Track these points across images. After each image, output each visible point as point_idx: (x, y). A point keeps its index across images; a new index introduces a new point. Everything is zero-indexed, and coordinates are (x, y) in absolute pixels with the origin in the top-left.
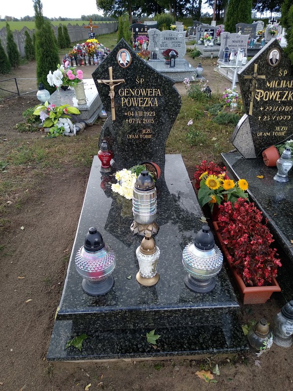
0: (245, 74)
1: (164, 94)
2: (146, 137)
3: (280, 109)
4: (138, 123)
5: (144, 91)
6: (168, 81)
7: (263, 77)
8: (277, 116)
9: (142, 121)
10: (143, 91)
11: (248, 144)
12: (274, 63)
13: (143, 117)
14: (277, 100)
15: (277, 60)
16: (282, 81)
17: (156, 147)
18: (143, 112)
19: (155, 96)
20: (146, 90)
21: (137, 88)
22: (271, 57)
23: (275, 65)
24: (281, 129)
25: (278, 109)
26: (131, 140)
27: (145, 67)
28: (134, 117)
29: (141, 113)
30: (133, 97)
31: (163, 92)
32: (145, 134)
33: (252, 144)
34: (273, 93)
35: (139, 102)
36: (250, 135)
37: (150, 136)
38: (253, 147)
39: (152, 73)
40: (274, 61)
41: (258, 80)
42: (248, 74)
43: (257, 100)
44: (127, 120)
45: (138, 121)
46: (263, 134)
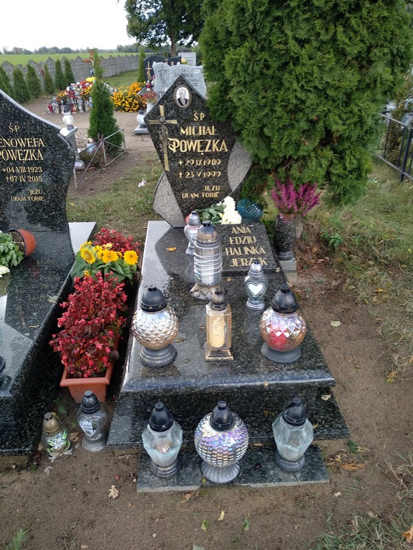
0: (150, 119)
1: (48, 144)
2: (36, 199)
3: (204, 162)
4: (23, 182)
5: (22, 142)
6: (49, 129)
7: (174, 122)
8: (203, 172)
9: (27, 179)
10: (20, 141)
11: (173, 208)
12: (184, 104)
13: (27, 174)
14: (199, 151)
15: (186, 100)
16: (200, 127)
17: (52, 212)
18: (26, 167)
19: (37, 147)
20: (24, 140)
21: (12, 137)
22: (178, 96)
23: (185, 106)
24: (211, 188)
25: (202, 162)
26: (17, 203)
27: (17, 111)
28: (15, 174)
29: (23, 170)
30: (10, 148)
31: (46, 141)
32: (34, 195)
33: (177, 208)
34: (192, 143)
35: (17, 155)
36: (173, 196)
37: (41, 199)
38: (180, 212)
39: (28, 118)
40: (184, 103)
41: (169, 126)
42: (154, 119)
43: (172, 152)
44: (7, 178)
45: (22, 179)
46: (189, 195)
